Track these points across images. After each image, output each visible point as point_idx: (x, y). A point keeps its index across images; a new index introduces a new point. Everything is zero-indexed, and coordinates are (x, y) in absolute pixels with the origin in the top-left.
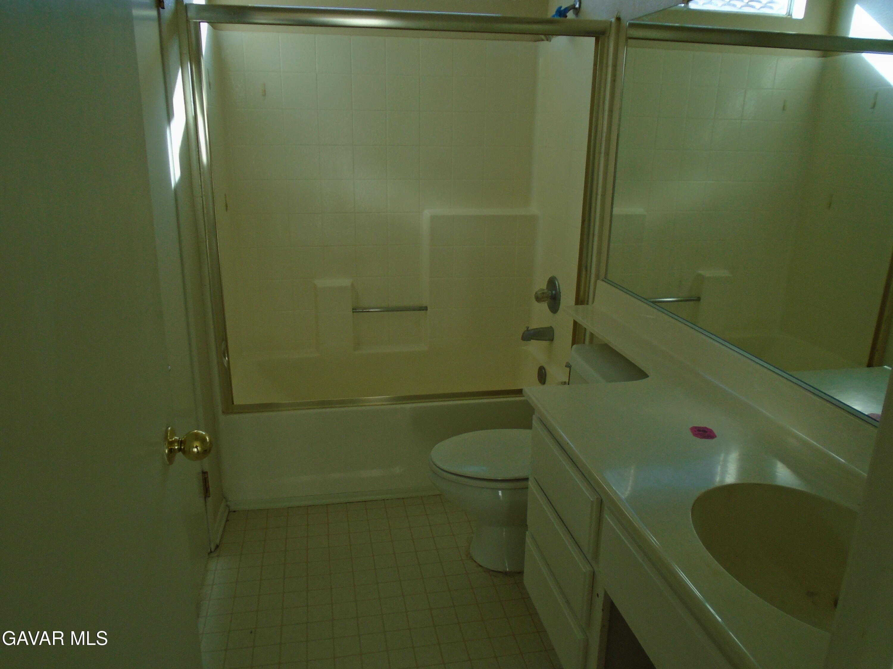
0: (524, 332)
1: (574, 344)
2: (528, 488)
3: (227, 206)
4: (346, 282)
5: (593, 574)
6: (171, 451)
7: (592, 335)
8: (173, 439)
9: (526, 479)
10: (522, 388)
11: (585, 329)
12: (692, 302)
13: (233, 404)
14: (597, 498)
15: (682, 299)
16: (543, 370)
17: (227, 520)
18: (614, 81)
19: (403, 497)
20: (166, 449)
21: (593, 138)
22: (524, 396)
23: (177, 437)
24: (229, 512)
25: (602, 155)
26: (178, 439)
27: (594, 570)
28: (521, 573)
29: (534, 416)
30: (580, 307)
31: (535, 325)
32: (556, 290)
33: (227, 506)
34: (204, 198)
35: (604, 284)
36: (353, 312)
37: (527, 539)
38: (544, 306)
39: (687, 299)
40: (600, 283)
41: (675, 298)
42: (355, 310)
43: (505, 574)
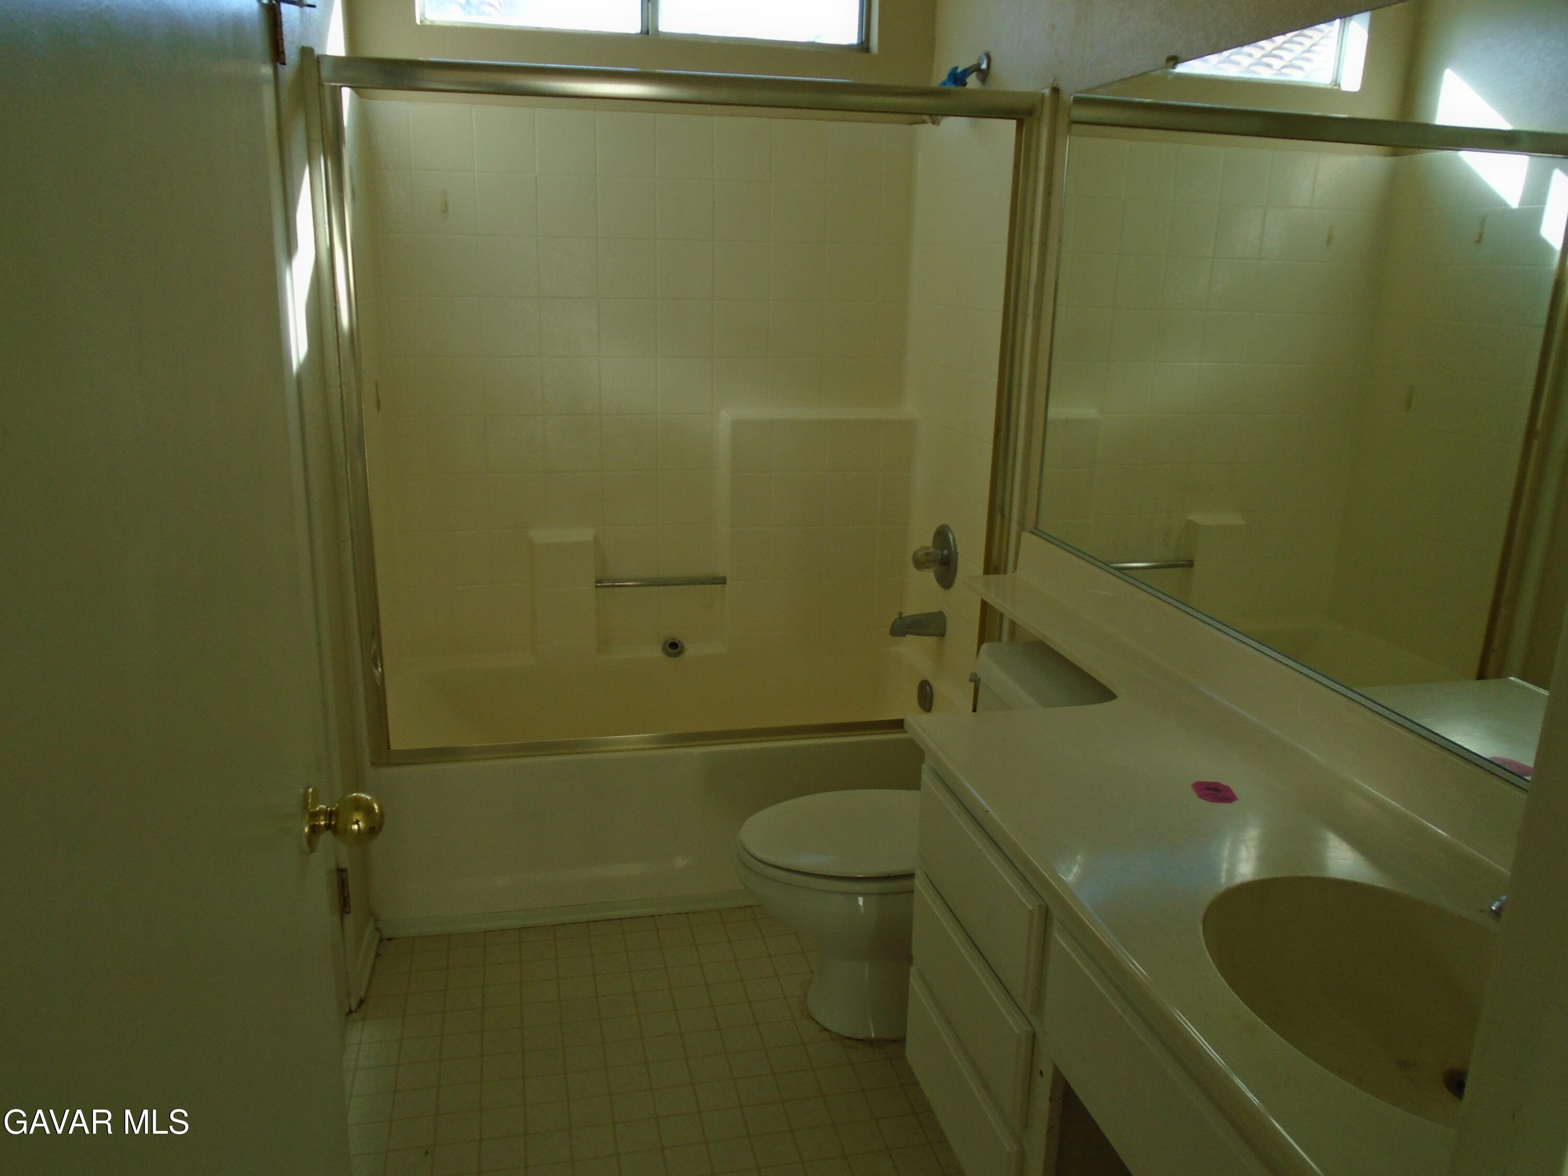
0: (896, 619)
1: (983, 643)
2: (913, 891)
3: (378, 403)
4: (586, 534)
5: (1033, 1039)
6: (314, 829)
7: (1013, 624)
8: (317, 809)
9: (911, 876)
10: (901, 717)
11: (1002, 615)
12: (1180, 569)
13: (389, 749)
14: (1040, 906)
15: (1158, 564)
16: (928, 688)
17: (378, 955)
18: (1048, 193)
19: (687, 912)
20: (306, 826)
21: (1013, 289)
22: (906, 732)
23: (323, 804)
24: (381, 940)
25: (1030, 320)
26: (326, 809)
27: (1034, 1030)
28: (900, 1041)
29: (924, 766)
30: (992, 577)
31: (914, 607)
32: (949, 548)
33: (377, 929)
34: (344, 388)
35: (1034, 538)
36: (597, 587)
37: (911, 979)
38: (929, 577)
39: (1172, 563)
40: (1026, 536)
41: (1147, 562)
42: (600, 583)
43: (871, 1043)
